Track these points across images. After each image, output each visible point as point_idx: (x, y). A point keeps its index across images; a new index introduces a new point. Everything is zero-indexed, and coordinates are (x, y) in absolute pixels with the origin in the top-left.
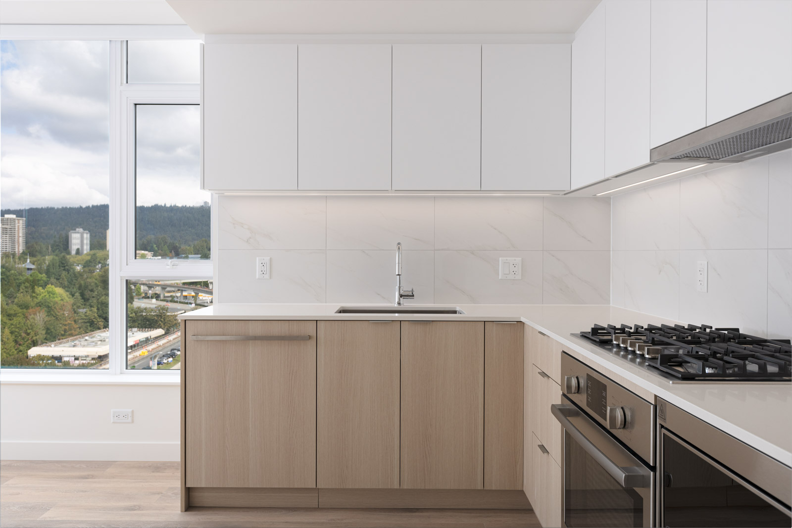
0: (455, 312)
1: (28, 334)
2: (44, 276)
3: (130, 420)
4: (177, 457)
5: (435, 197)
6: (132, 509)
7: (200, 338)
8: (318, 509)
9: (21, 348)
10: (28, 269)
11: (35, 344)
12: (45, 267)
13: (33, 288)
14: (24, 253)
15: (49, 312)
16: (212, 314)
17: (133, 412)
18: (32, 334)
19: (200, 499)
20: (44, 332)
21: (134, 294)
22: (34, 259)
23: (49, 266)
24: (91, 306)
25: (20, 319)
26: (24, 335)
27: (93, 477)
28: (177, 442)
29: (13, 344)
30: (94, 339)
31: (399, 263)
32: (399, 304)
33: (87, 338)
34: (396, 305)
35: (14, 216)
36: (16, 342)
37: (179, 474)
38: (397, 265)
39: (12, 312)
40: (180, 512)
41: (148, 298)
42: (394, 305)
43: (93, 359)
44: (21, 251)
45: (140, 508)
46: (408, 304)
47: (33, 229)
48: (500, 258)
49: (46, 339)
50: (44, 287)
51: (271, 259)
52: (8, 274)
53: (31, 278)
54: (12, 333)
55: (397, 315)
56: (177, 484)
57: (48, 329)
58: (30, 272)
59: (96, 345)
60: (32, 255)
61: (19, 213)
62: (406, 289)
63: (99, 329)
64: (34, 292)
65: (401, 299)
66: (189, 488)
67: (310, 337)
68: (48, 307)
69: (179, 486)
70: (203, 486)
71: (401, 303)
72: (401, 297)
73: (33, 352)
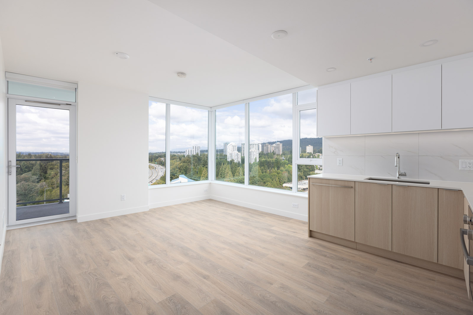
0: (429, 183)
1: (283, 179)
2: (287, 162)
3: (297, 207)
4: (307, 221)
5: (419, 133)
6: (294, 232)
7: (314, 184)
8: (356, 249)
9: (281, 184)
10: (283, 159)
11: (285, 183)
12: (288, 158)
13: (284, 165)
14: (282, 154)
15: (289, 173)
16: (322, 177)
17: (298, 205)
18: (284, 179)
19: (314, 234)
20: (287, 179)
21: (315, 168)
22: (285, 156)
23: (289, 158)
24: (301, 172)
25: (280, 174)
26: (282, 179)
27: (286, 221)
28: (307, 216)
29: (279, 182)
30: (302, 183)
31: (396, 161)
32: (398, 178)
33: (300, 182)
34: (397, 178)
35: (279, 143)
36: (279, 181)
37: (307, 225)
38: (396, 162)
39: (278, 172)
40: (308, 237)
41: (320, 170)
42: (397, 179)
43: (302, 189)
44: (281, 154)
45: (297, 233)
46: (403, 178)
47: (285, 147)
48: (460, 160)
49: (288, 181)
50: (287, 165)
51: (343, 159)
52: (278, 160)
53: (284, 162)
54: (279, 178)
55: (397, 182)
56: (306, 228)
57: (288, 178)
58: (284, 160)
59: (303, 185)
60: (284, 155)
61: (281, 142)
62: (402, 171)
63: (304, 179)
64: (284, 166)
65: (400, 176)
66: (311, 230)
67: (352, 187)
68: (289, 171)
69: (308, 229)
70: (315, 231)
71: (400, 177)
72: (399, 175)
73: (284, 185)
